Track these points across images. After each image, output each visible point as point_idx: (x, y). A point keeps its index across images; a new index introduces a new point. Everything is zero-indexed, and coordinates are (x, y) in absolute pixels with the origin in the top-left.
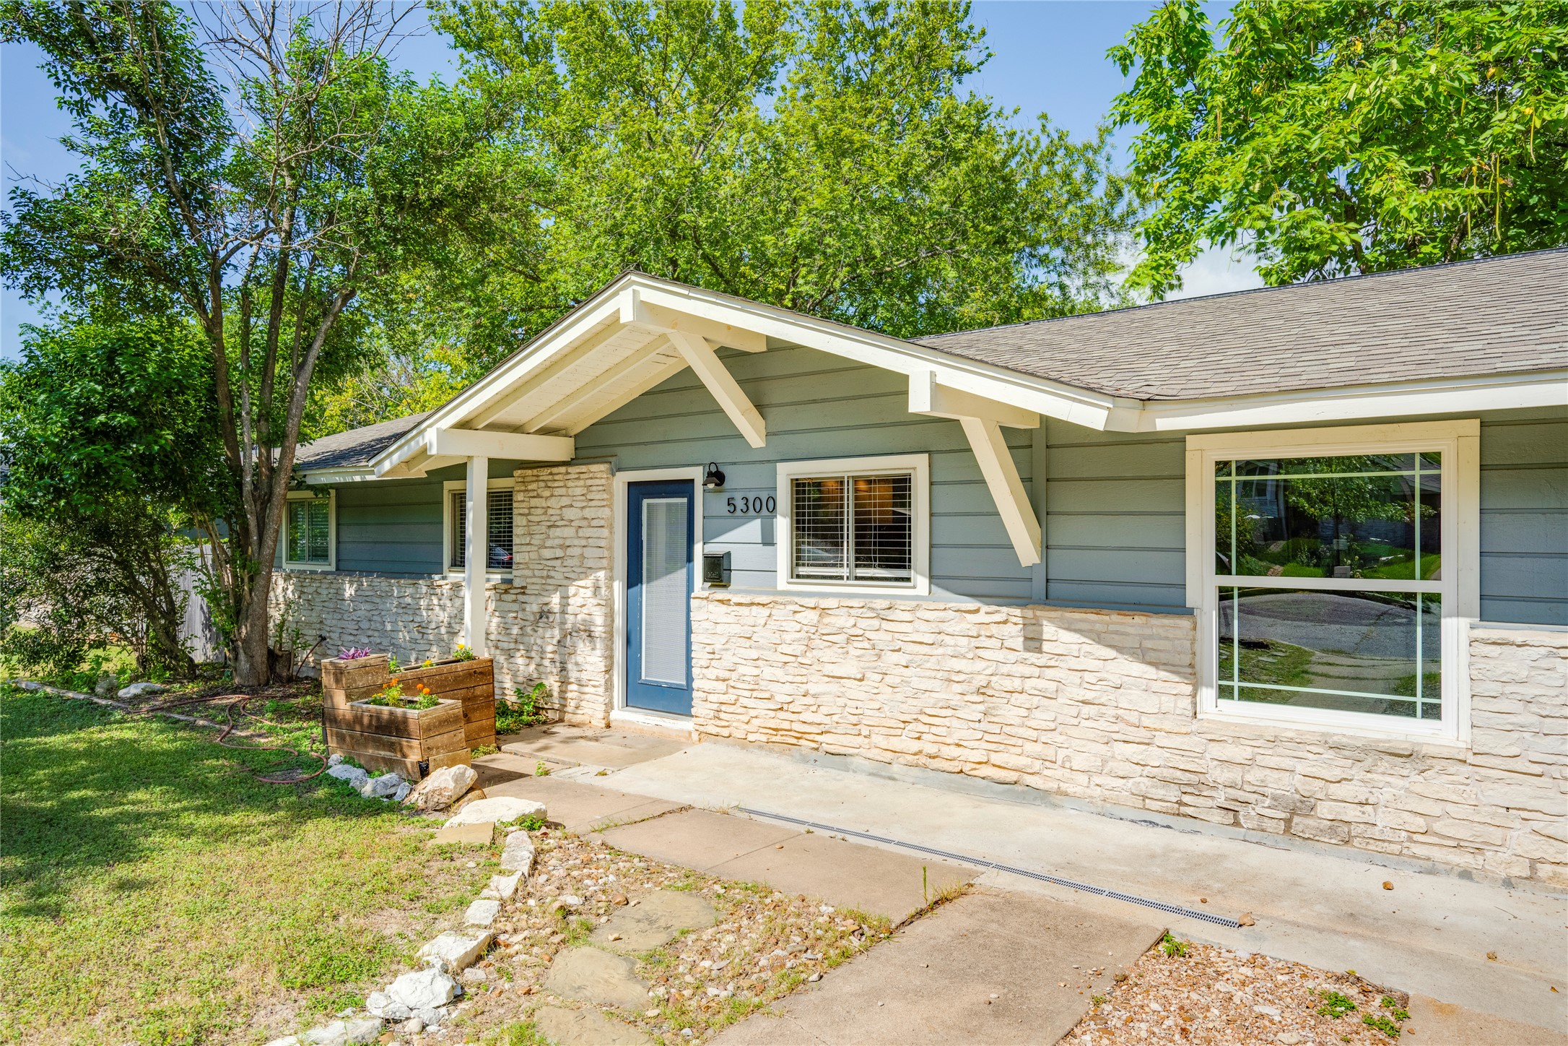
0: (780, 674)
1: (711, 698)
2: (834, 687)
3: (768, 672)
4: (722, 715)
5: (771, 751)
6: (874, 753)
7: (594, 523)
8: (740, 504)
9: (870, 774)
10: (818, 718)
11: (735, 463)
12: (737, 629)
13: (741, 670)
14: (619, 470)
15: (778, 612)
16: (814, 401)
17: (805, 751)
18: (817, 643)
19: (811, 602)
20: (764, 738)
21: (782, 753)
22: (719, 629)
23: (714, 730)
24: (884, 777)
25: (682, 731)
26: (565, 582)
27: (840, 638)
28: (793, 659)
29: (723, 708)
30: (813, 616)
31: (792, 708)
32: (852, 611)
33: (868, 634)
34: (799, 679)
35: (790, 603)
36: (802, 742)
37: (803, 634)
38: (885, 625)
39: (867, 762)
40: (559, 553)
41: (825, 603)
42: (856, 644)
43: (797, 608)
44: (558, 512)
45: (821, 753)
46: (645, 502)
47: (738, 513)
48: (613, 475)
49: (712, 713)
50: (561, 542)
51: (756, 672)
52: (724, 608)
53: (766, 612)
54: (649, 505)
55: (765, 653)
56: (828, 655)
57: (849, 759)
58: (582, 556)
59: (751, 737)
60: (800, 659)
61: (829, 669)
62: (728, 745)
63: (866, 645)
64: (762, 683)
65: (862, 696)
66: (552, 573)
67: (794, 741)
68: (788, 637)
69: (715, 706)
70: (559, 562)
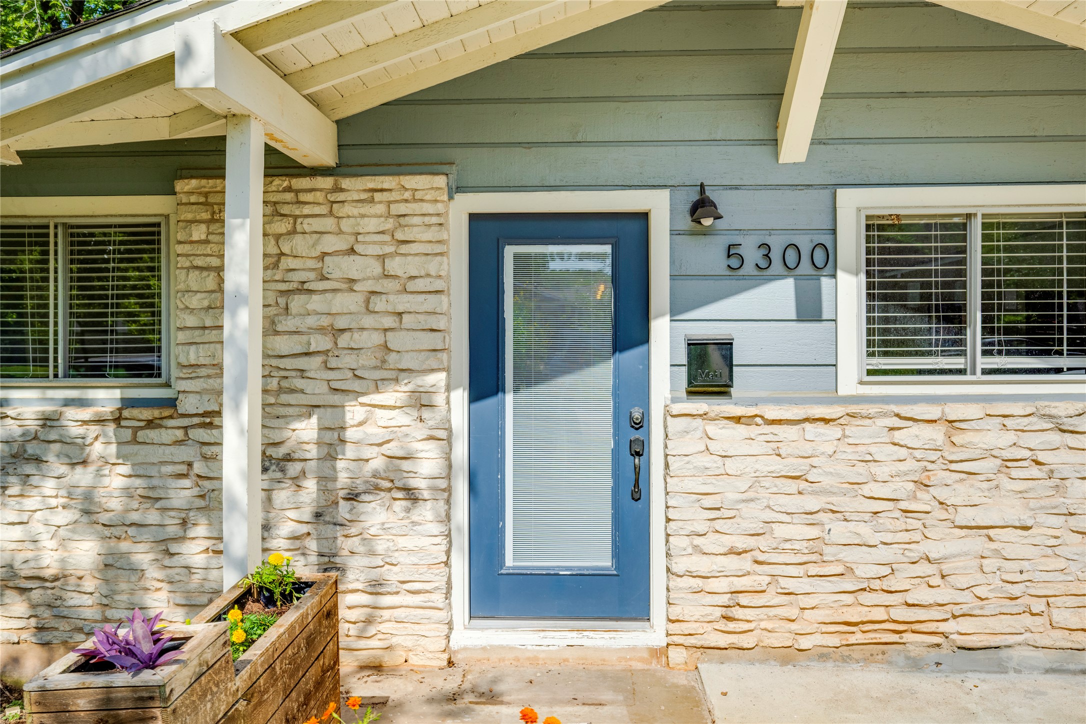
0: (866, 531)
1: (713, 585)
2: (976, 543)
3: (839, 531)
4: (738, 613)
5: (846, 659)
6: (1058, 638)
7: (420, 285)
8: (752, 255)
9: (1048, 671)
10: (944, 595)
11: (736, 187)
12: (777, 465)
13: (781, 531)
14: (460, 189)
15: (856, 431)
16: (903, 94)
17: (914, 651)
18: (939, 475)
19: (933, 412)
20: (835, 641)
21: (868, 660)
22: (731, 466)
23: (723, 640)
24: (1074, 673)
25: (634, 649)
26: (336, 399)
27: (987, 466)
28: (889, 505)
29: (744, 599)
30: (936, 434)
31: (893, 584)
32: (1007, 421)
33: (1041, 457)
34: (906, 537)
35: (885, 415)
36: (908, 637)
37: (910, 465)
38: (1070, 440)
39: (1040, 653)
40: (320, 343)
41: (955, 411)
42: (1015, 473)
43: (897, 423)
44: (311, 264)
45: (945, 650)
46: (510, 252)
47: (749, 268)
48: (451, 198)
49: (718, 612)
50: (325, 321)
51: (814, 532)
52: (741, 430)
53: (833, 432)
54: (517, 257)
55: (833, 499)
56: (959, 493)
57: (1003, 653)
58: (386, 348)
59: (805, 643)
60: (904, 505)
61: (966, 516)
62: (752, 662)
63: (1035, 472)
64: (827, 550)
65: (1030, 552)
66: (299, 383)
67: (895, 638)
68: (882, 471)
69: (725, 599)
70: (317, 360)
